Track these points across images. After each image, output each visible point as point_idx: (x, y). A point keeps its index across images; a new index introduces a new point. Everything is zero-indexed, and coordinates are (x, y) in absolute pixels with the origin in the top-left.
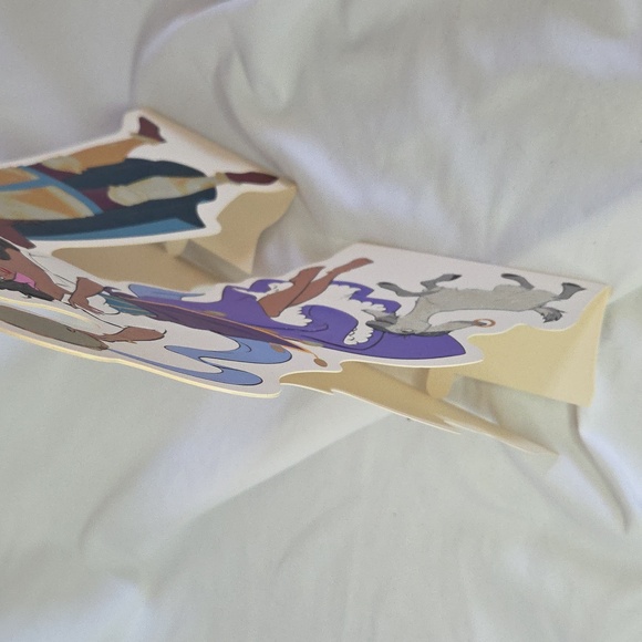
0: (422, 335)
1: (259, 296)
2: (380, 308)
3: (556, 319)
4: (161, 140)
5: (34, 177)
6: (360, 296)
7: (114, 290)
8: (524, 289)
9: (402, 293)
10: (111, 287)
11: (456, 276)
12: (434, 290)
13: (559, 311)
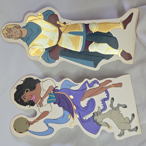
0: (97, 123)
1: (88, 89)
2: (102, 108)
6: (104, 101)
7: (56, 88)
8: (129, 122)
9: (111, 105)
10: (56, 87)
11: (126, 107)
12: (117, 109)
13: (124, 134)
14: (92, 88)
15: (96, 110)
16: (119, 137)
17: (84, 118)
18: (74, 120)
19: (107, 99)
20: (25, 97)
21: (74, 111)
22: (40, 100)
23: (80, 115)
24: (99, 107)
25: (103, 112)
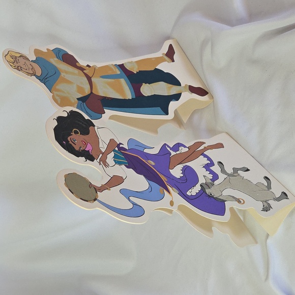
0: (216, 199)
1: (173, 153)
2: (210, 176)
3: (267, 211)
4: (173, 61)
5: (118, 72)
6: (207, 167)
7: (121, 146)
8: (266, 189)
9: (223, 171)
10: (120, 144)
11: (248, 170)
12: (235, 174)
13: (270, 207)
14: (178, 152)
15: (202, 180)
16: (265, 212)
17: (188, 193)
18: (172, 196)
19: (212, 164)
20: (74, 141)
21: (165, 182)
22: (101, 155)
23: (178, 189)
24: (204, 176)
25: (216, 182)
